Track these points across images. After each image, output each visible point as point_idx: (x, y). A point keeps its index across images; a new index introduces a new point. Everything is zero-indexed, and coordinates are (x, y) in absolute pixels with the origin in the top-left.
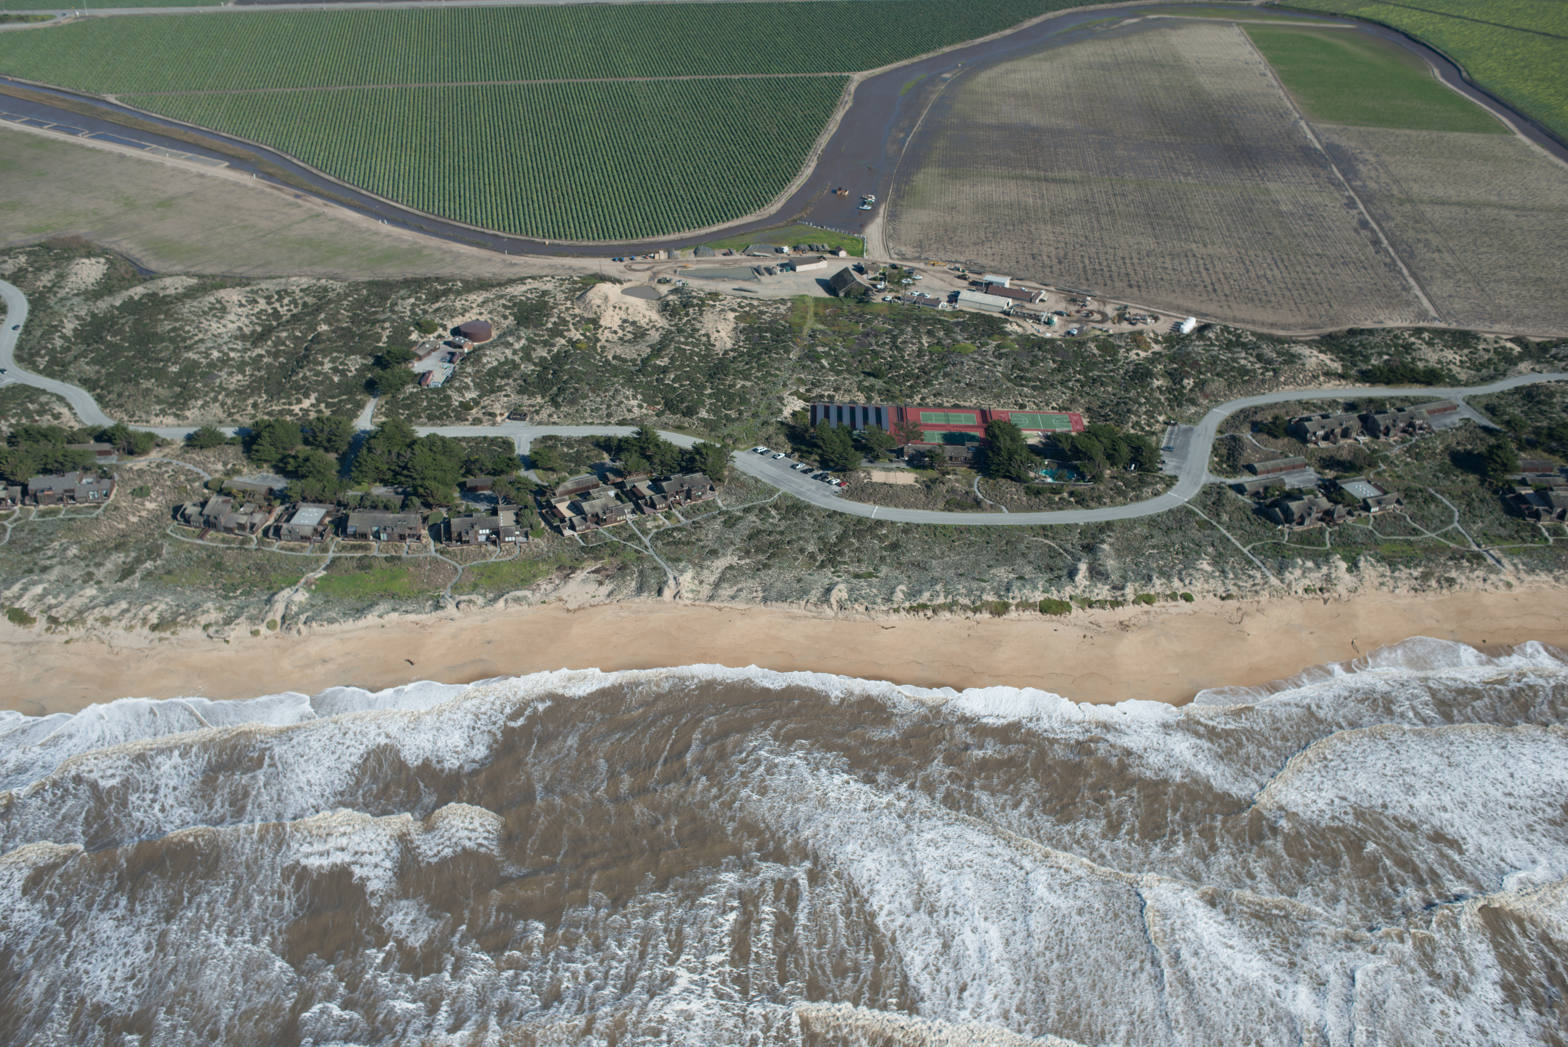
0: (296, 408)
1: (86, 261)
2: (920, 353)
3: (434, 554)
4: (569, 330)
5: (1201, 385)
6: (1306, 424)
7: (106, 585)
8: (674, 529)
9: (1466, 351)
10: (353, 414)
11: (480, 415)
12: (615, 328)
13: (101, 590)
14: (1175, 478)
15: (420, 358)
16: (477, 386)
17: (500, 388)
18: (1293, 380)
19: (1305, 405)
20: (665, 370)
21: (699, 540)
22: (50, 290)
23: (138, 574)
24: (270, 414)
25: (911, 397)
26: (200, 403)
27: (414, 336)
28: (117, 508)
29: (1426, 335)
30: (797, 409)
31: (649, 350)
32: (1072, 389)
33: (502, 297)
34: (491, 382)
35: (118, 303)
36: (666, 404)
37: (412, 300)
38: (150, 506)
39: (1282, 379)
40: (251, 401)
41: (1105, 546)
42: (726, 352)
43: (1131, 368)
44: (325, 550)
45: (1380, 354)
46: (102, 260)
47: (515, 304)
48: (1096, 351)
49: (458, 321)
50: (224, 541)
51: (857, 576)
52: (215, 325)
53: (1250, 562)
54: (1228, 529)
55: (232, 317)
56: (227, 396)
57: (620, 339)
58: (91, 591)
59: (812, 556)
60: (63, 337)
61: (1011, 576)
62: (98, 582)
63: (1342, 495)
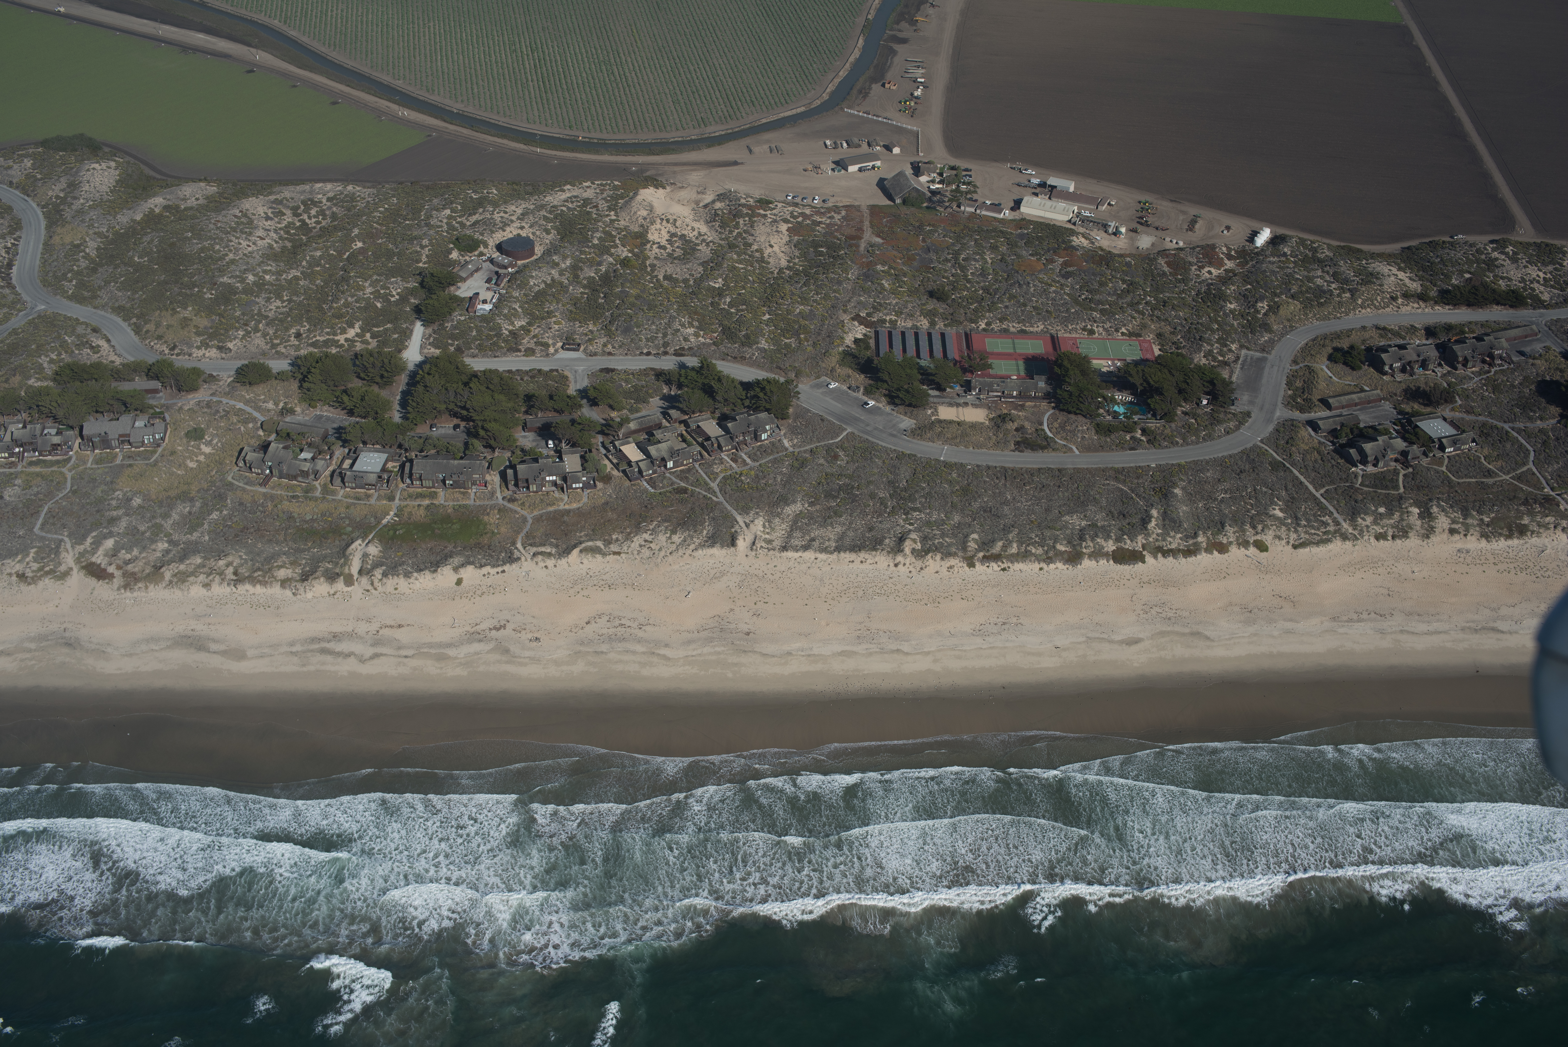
0: (341, 338)
1: (96, 166)
2: (983, 274)
3: (500, 501)
4: (616, 246)
5: (1274, 308)
6: (1383, 356)
7: (176, 537)
8: (741, 473)
9: (1550, 268)
10: (401, 346)
11: (532, 345)
12: (664, 242)
13: (170, 542)
14: (1248, 414)
15: (464, 280)
16: (527, 313)
17: (550, 314)
18: (1370, 303)
19: (1383, 330)
20: (719, 293)
21: (767, 485)
22: (63, 201)
23: (206, 526)
24: (314, 345)
25: (976, 322)
26: (241, 333)
27: (454, 255)
28: (173, 453)
29: (1510, 249)
30: (860, 336)
31: (701, 269)
32: (1143, 314)
33: (542, 207)
34: (540, 308)
35: (138, 218)
36: (723, 332)
37: (448, 212)
38: (207, 450)
39: (1360, 301)
40: (293, 331)
41: (1177, 491)
42: (781, 270)
43: (1204, 288)
44: (391, 498)
45: (1461, 272)
46: (113, 164)
47: (556, 216)
48: (1166, 269)
49: (500, 236)
50: (288, 489)
51: (930, 524)
52: (244, 243)
53: (1323, 508)
54: (1301, 471)
55: (260, 233)
56: (267, 325)
57: (670, 255)
58: (162, 545)
59: (882, 502)
60: (87, 257)
61: (1084, 523)
62: (168, 535)
63: (1416, 434)
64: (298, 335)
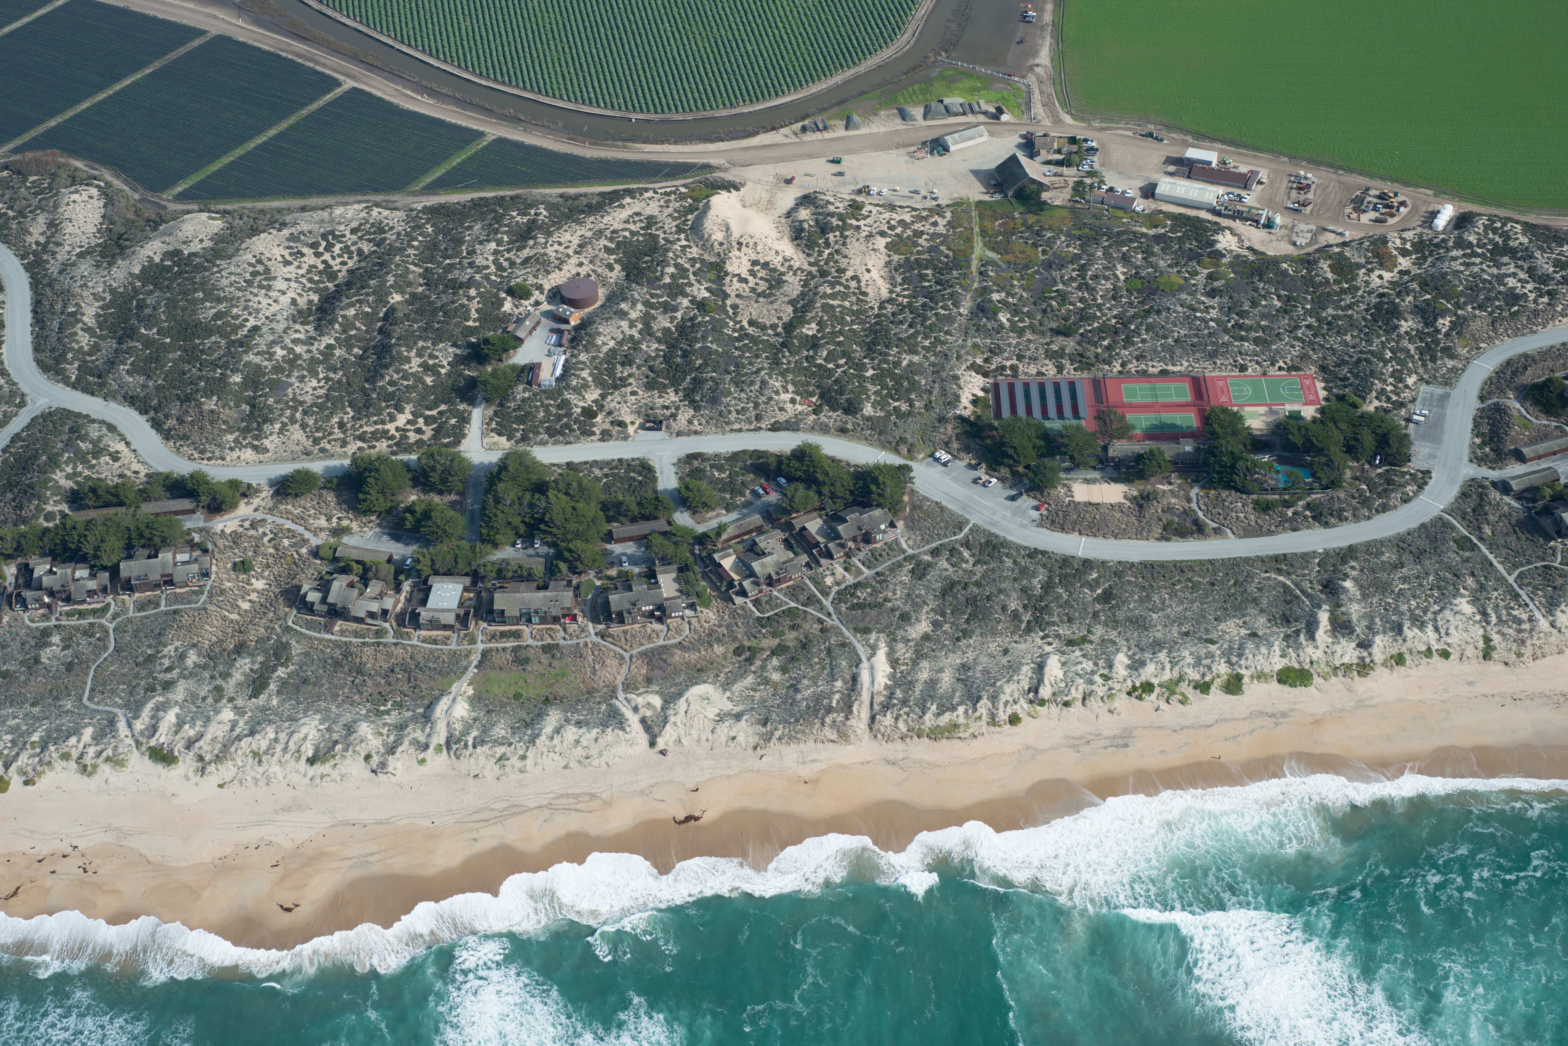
0: (391, 427)
1: (76, 197)
2: (1116, 294)
3: (594, 639)
4: (690, 284)
5: (1458, 325)
7: (240, 702)
8: (856, 586)
10: (460, 437)
11: (607, 426)
12: (745, 274)
13: (235, 710)
14: (1427, 473)
15: (522, 342)
16: (597, 381)
17: (624, 382)
20: (813, 343)
21: (886, 600)
22: (45, 247)
23: (273, 687)
25: (1109, 363)
27: (507, 306)
28: (222, 592)
30: (977, 392)
31: (790, 309)
32: (1302, 340)
33: (601, 233)
34: (611, 372)
35: (137, 270)
36: (821, 396)
37: (493, 245)
38: (259, 584)
39: (1559, 309)
40: (336, 420)
41: (1348, 584)
42: (882, 305)
43: (1374, 300)
44: (473, 641)
46: (94, 192)
47: (618, 244)
48: (1330, 275)
49: (556, 279)
50: (356, 634)
51: (1070, 643)
52: (264, 302)
53: (1515, 597)
54: (1490, 548)
55: (280, 284)
56: (306, 412)
57: (753, 290)
58: (228, 714)
59: (1016, 616)
60: (87, 329)
61: (1243, 632)
62: (231, 700)
64: (341, 425)
